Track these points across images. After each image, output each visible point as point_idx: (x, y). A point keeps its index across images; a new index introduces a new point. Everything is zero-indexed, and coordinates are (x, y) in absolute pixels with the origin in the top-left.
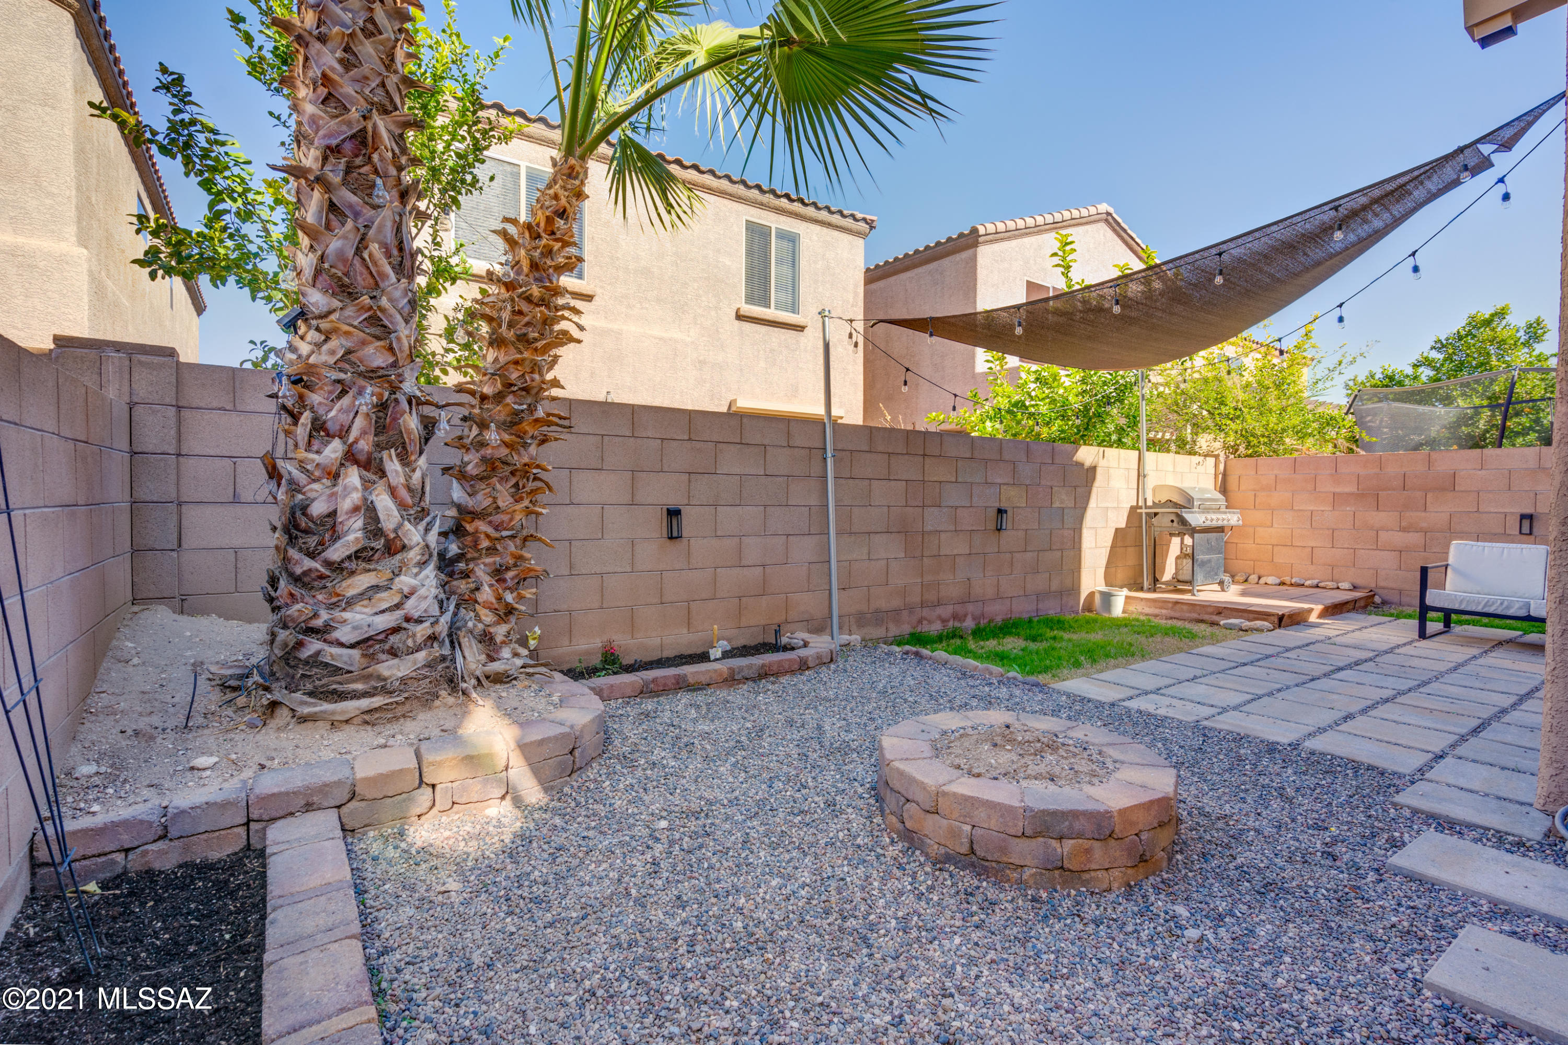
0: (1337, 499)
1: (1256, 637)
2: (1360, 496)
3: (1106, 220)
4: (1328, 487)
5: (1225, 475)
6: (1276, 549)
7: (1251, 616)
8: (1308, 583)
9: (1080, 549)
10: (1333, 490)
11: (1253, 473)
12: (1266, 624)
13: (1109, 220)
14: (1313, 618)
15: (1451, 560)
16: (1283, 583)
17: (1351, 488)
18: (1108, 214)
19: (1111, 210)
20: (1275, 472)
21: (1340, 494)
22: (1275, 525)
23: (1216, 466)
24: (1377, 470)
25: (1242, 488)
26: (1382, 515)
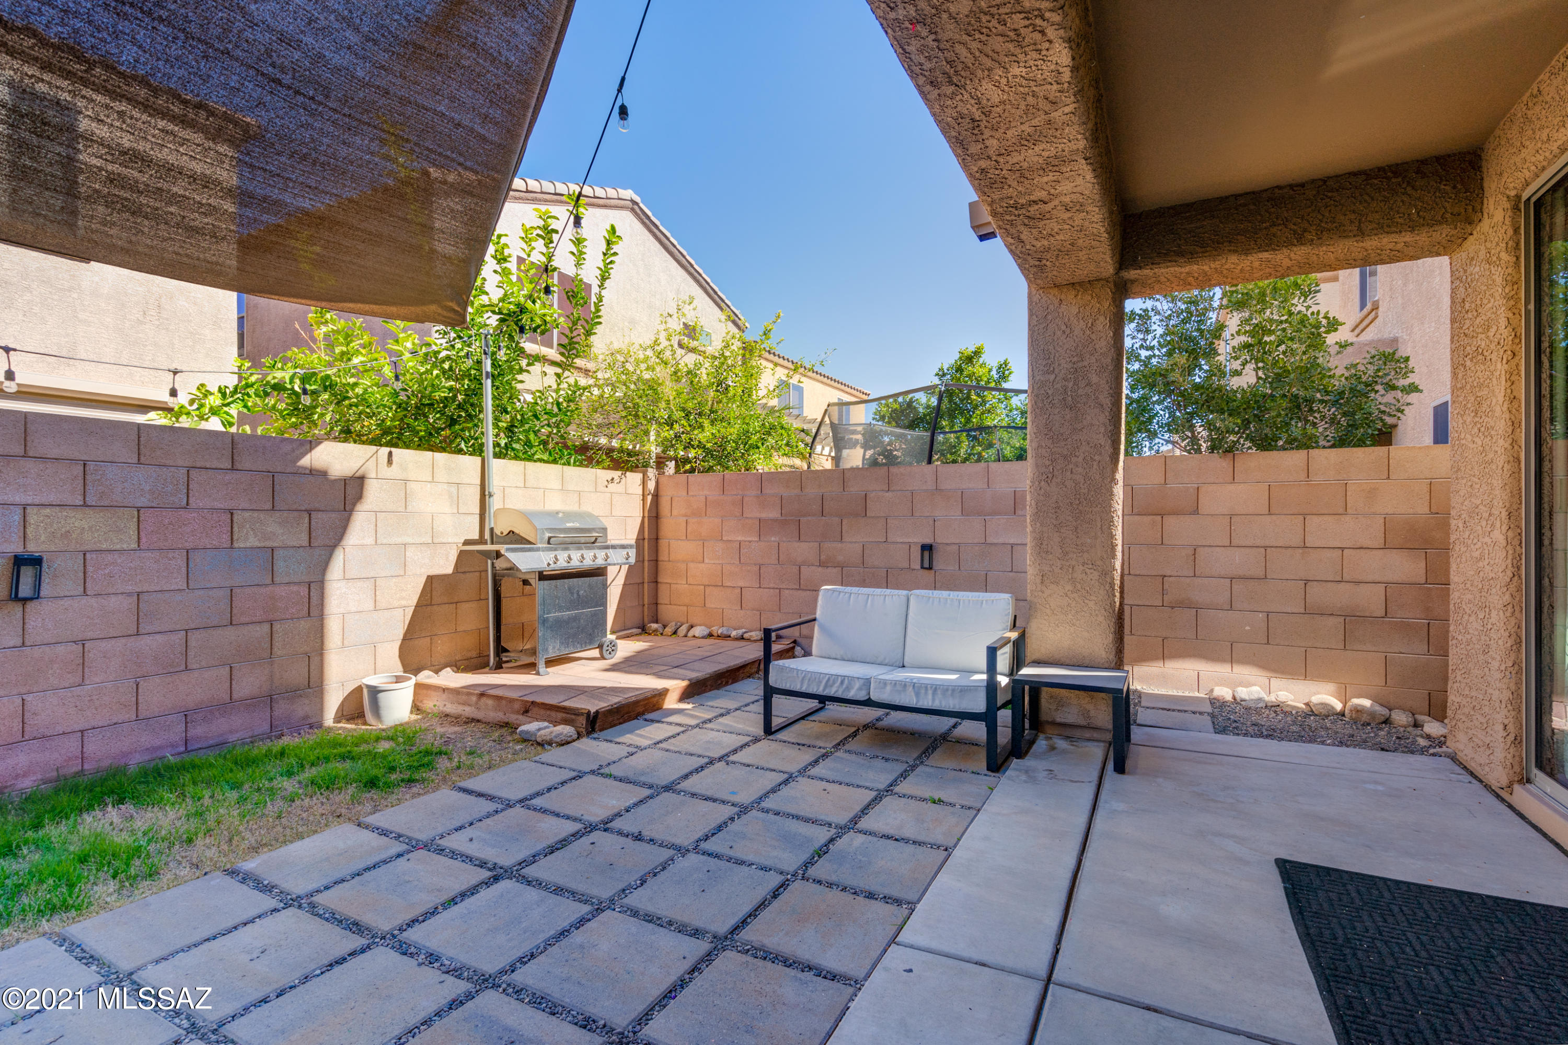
0: (763, 527)
1: (553, 755)
2: (782, 523)
3: (633, 210)
4: (754, 512)
5: (656, 496)
6: (708, 590)
7: (560, 715)
8: (734, 633)
9: (321, 617)
10: (758, 515)
11: (685, 493)
12: (566, 730)
13: (634, 208)
14: (671, 702)
15: (818, 614)
16: (711, 635)
17: (774, 514)
18: (634, 202)
19: (637, 199)
20: (706, 492)
21: (766, 520)
22: (706, 561)
23: (644, 483)
24: (797, 491)
25: (675, 512)
26: (804, 545)
